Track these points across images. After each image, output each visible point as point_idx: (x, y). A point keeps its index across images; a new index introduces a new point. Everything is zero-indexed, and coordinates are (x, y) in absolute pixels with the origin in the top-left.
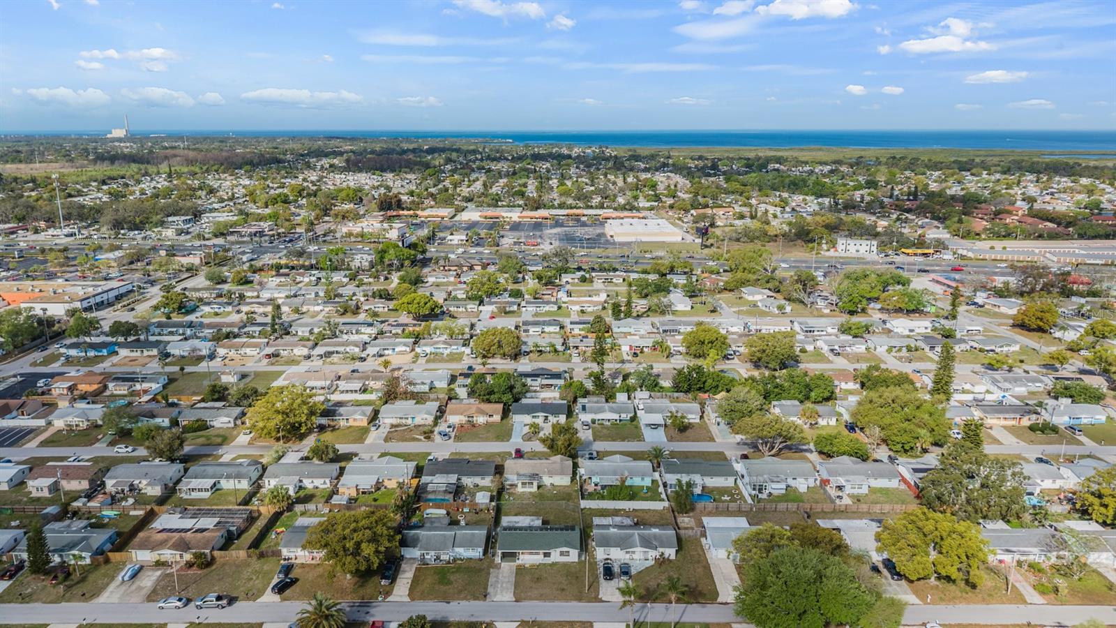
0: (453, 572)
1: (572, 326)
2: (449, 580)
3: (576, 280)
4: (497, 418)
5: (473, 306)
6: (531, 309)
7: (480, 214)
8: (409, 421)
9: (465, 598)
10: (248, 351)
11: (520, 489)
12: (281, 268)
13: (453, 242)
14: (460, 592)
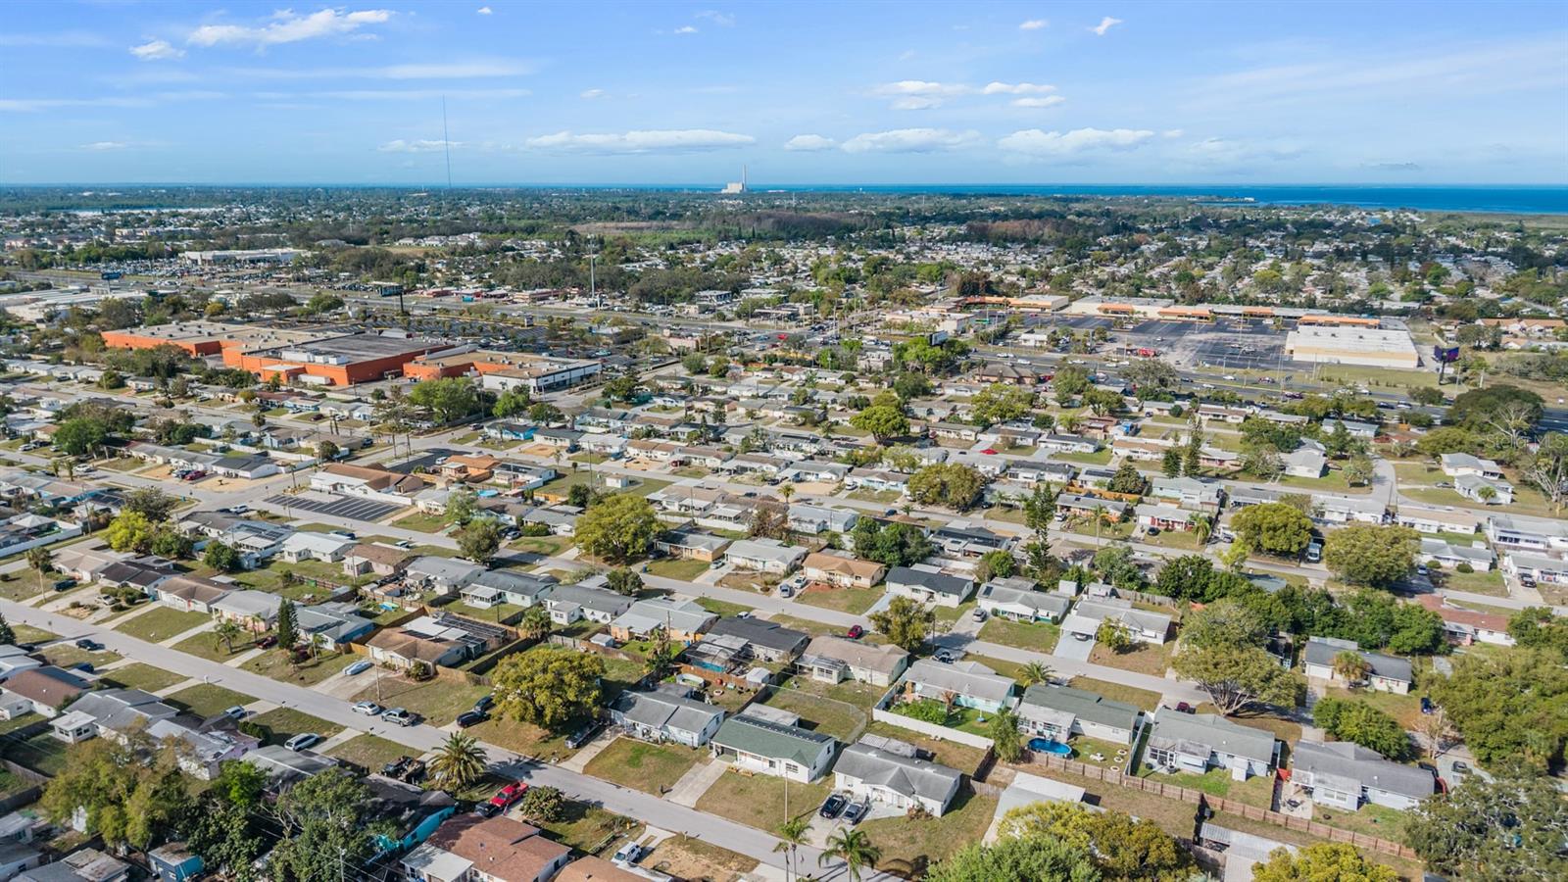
0: (652, 754)
1: (1088, 477)
2: (640, 762)
3: (1166, 413)
4: (865, 582)
5: (969, 433)
6: (1054, 446)
7: (1099, 305)
8: (760, 566)
9: (641, 789)
10: (659, 454)
11: (816, 677)
12: (776, 361)
13: (1028, 344)
14: (642, 779)
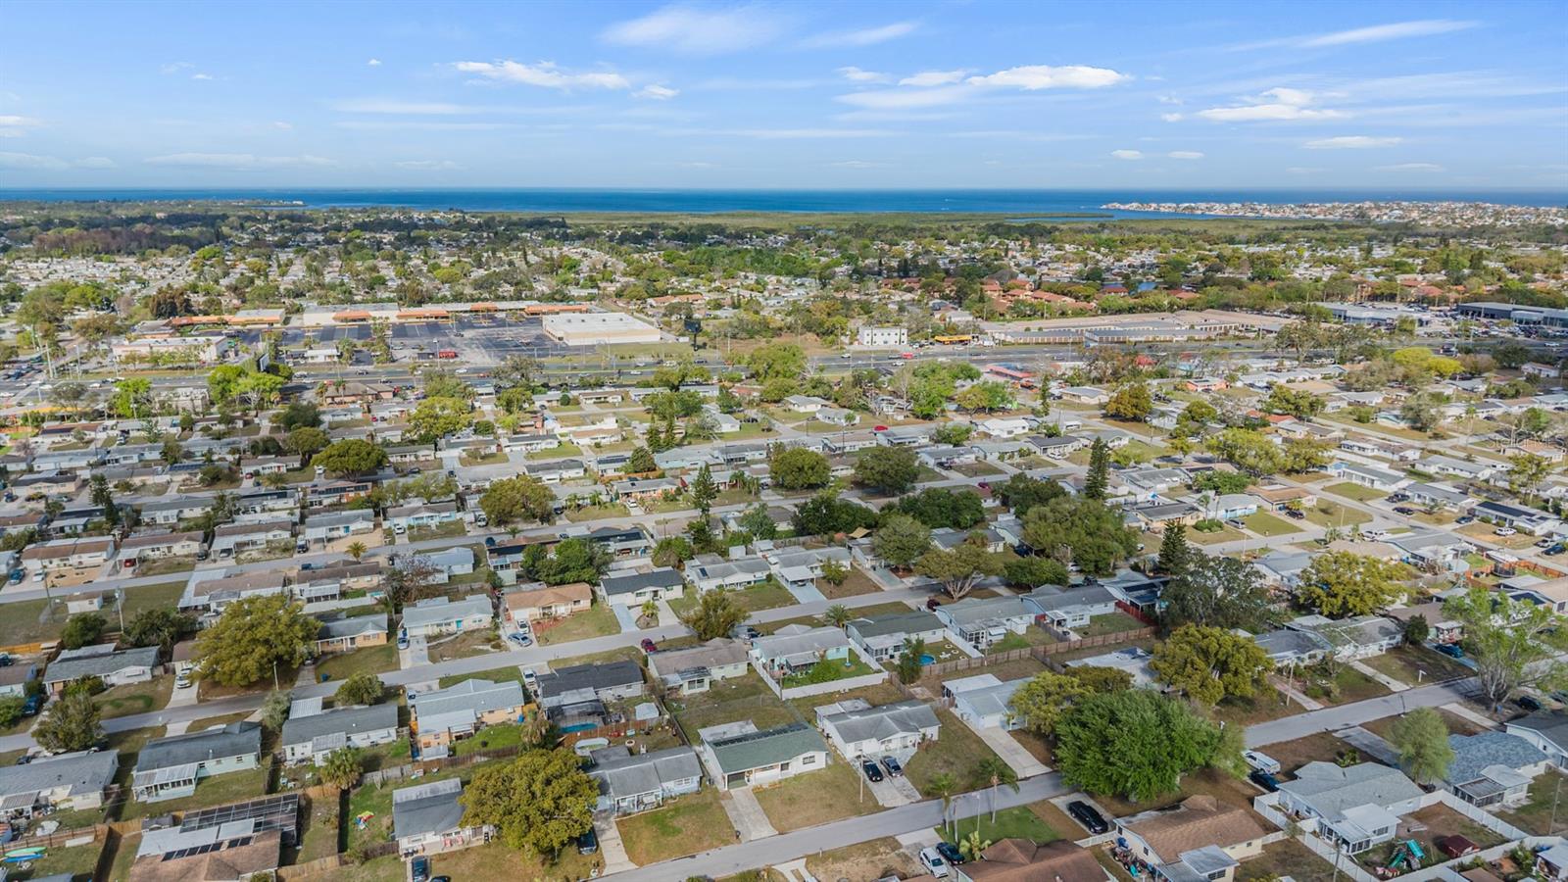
0: (672, 816)
1: (603, 466)
2: (674, 828)
3: (555, 404)
4: (585, 604)
5: (427, 452)
6: (519, 448)
7: (333, 314)
8: (453, 628)
9: (712, 846)
10: (86, 559)
11: (686, 691)
13: (316, 360)
14: (700, 839)
